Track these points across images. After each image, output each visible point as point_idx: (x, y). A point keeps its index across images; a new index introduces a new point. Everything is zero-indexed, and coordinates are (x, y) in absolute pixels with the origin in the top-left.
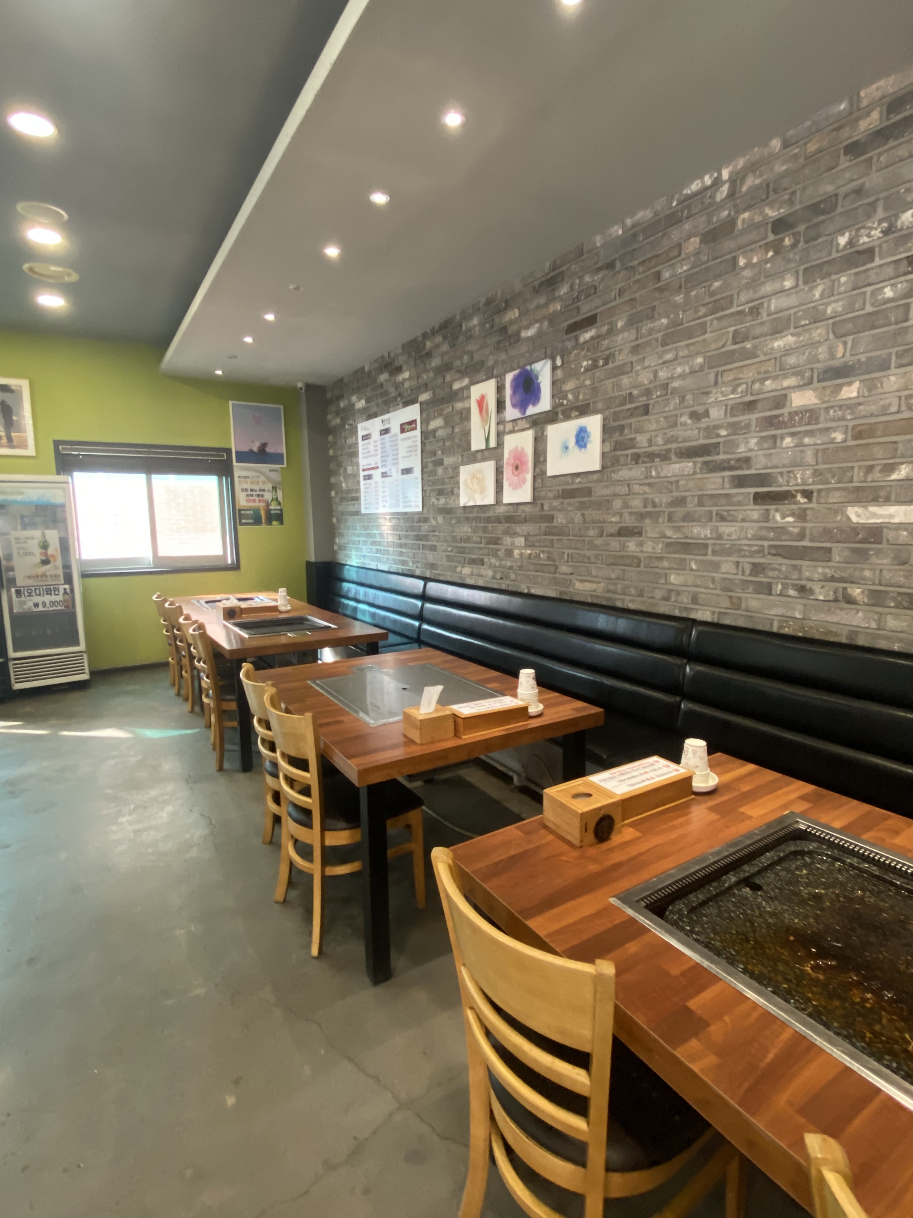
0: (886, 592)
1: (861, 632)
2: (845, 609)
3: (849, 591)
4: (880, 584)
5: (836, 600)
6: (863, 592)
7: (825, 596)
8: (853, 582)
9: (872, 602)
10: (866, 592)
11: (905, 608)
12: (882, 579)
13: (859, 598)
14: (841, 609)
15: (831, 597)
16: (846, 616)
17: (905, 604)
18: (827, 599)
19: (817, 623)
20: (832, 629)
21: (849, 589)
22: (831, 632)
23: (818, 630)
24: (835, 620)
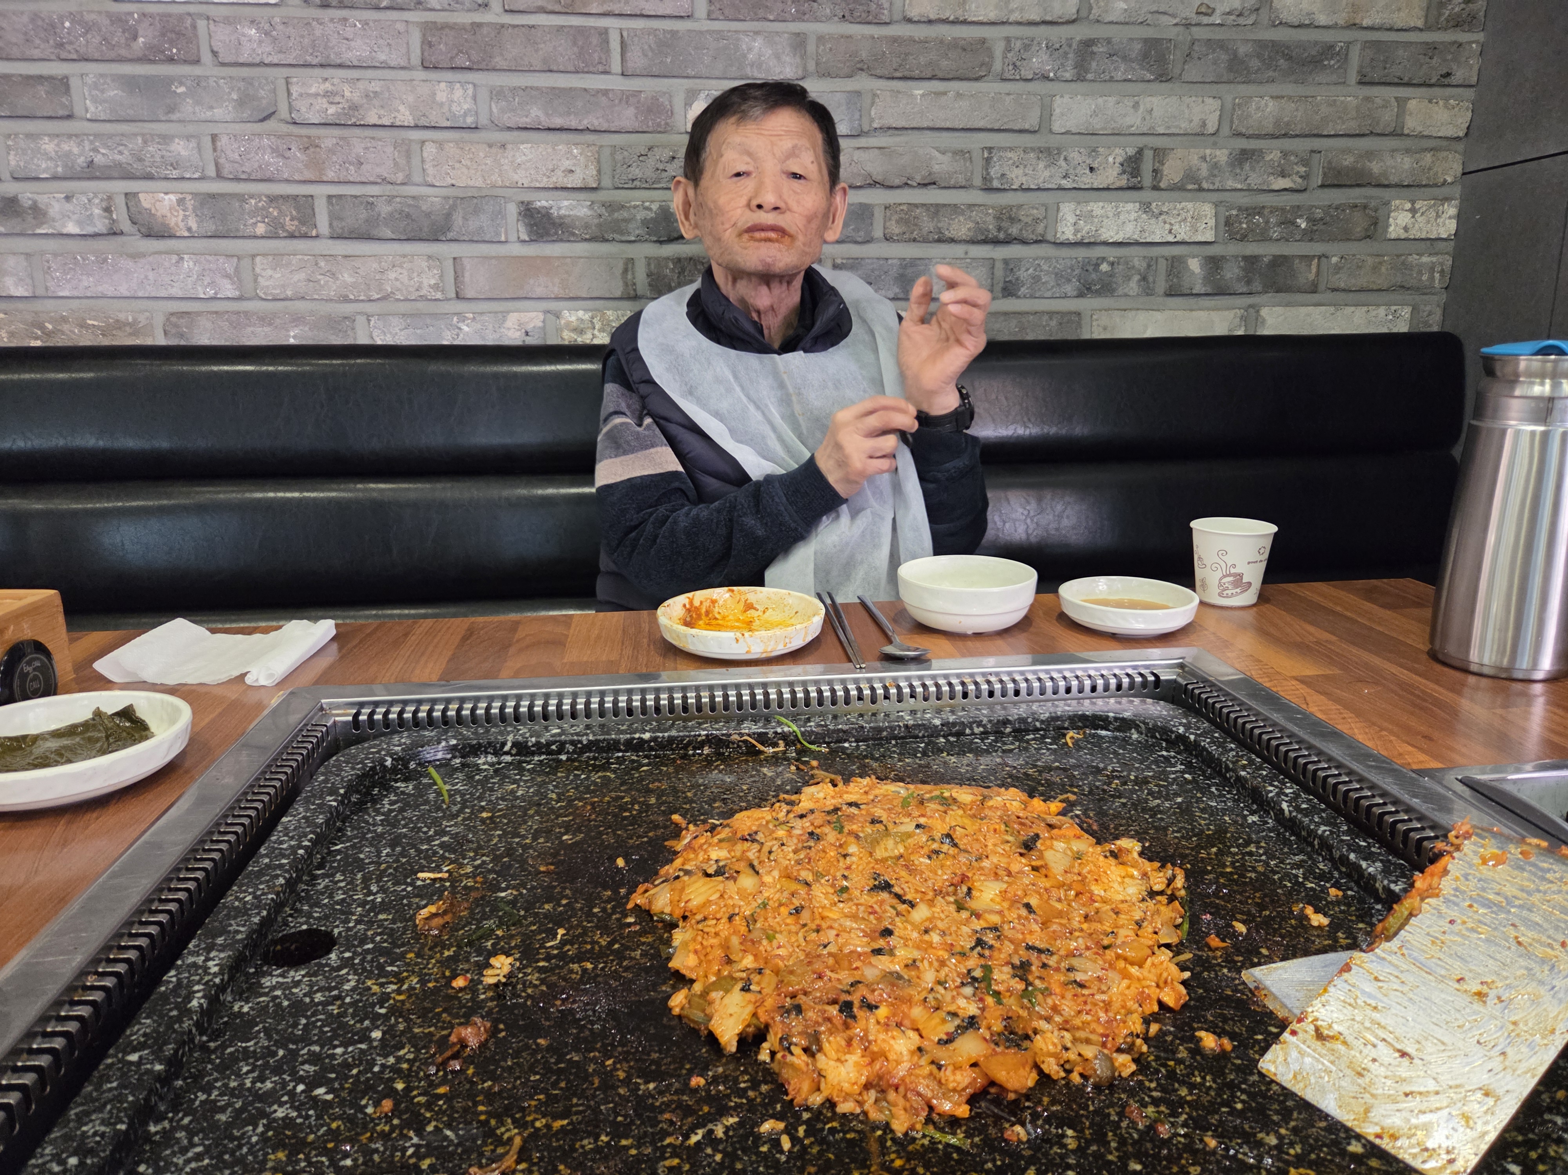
0: (242, 198)
1: (199, 314)
2: (143, 255)
3: (146, 201)
4: (219, 176)
5: (114, 233)
6: (181, 202)
7: (79, 223)
8: (149, 177)
9: (210, 227)
10: (190, 204)
11: (292, 236)
12: (222, 161)
13: (177, 221)
14: (136, 256)
15: (100, 226)
16: (151, 275)
17: (291, 225)
18: (90, 230)
19: (75, 304)
20: (122, 316)
21: (141, 196)
22: (120, 325)
23: (83, 325)
24: (124, 291)
